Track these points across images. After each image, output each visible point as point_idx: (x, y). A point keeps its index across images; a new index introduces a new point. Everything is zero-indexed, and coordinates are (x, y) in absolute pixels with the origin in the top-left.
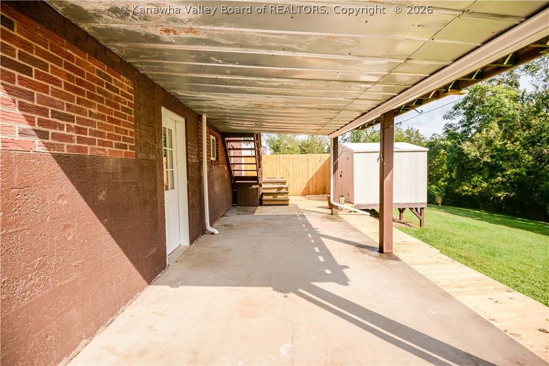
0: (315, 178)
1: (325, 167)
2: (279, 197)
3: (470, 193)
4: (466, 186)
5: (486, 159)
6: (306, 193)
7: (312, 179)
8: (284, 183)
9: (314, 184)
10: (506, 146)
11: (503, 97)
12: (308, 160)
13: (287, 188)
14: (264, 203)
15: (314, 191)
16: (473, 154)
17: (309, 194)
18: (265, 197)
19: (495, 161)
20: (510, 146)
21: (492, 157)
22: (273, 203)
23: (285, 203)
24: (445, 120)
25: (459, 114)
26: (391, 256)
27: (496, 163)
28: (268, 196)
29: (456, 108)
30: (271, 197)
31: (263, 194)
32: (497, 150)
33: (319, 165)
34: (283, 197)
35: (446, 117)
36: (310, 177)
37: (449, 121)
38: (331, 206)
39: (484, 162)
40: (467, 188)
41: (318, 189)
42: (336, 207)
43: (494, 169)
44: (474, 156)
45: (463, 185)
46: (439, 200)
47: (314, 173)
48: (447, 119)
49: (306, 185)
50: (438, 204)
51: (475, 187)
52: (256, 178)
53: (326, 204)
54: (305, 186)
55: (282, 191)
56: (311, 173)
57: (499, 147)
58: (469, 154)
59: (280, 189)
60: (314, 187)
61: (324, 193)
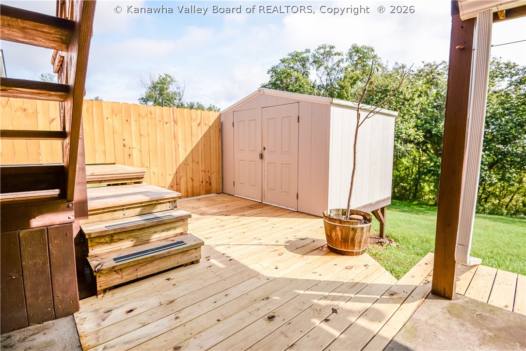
0: (190, 161)
1: (209, 139)
2: (158, 238)
7: (185, 163)
9: (190, 175)
12: (175, 122)
15: (190, 190)
28: (112, 241)
30: (126, 246)
34: (172, 233)
36: (181, 159)
41: (197, 184)
47: (189, 151)
49: (171, 177)
56: (181, 152)
60: (189, 180)
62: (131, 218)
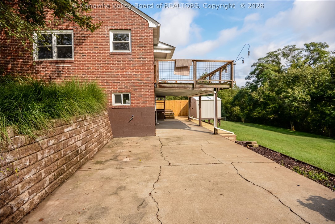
1: (187, 105)
2: (171, 116)
3: (257, 116)
4: (256, 113)
5: (262, 100)
6: (180, 115)
7: (182, 110)
8: (172, 111)
9: (183, 112)
10: (270, 94)
11: (271, 70)
13: (174, 113)
14: (166, 118)
15: (183, 115)
16: (256, 98)
17: (181, 116)
18: (166, 116)
19: (266, 101)
20: (271, 94)
21: (264, 99)
22: (169, 118)
23: (173, 118)
24: (246, 80)
25: (253, 77)
26: (201, 126)
27: (266, 102)
29: (251, 74)
30: (168, 116)
31: (165, 115)
32: (267, 96)
33: (185, 104)
35: (246, 79)
36: (181, 109)
37: (248, 81)
38: (189, 118)
39: (261, 101)
40: (256, 114)
42: (190, 118)
43: (265, 105)
44: (256, 99)
45: (254, 113)
46: (243, 120)
48: (247, 79)
50: (243, 122)
51: (260, 113)
52: (164, 110)
53: (188, 118)
54: (179, 112)
55: (172, 114)
56: (181, 107)
57: (267, 94)
58: (254, 98)
59: (171, 113)
61: (187, 115)
62: (169, 114)
